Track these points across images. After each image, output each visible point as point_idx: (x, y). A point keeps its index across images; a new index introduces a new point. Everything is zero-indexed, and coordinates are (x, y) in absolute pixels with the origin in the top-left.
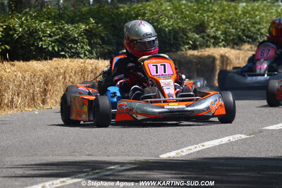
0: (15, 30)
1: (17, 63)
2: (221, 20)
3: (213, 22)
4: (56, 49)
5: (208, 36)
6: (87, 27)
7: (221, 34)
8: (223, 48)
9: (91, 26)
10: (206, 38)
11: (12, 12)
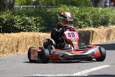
0: (4, 20)
4: (22, 28)
6: (35, 18)
8: (93, 28)
9: (37, 18)
11: (2, 12)
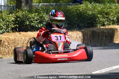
1: (22, 33)
2: (116, 12)
3: (112, 13)
5: (110, 20)
7: (116, 19)
8: (117, 26)
10: (109, 21)
11: (19, 9)
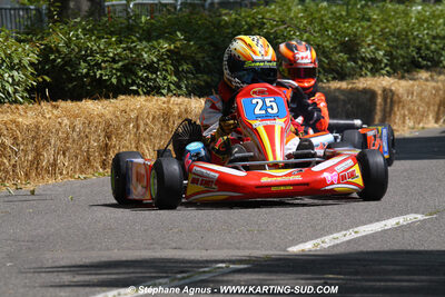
1: (62, 104)
2: (384, 34)
3: (371, 37)
4: (124, 82)
5: (363, 59)
6: (172, 46)
7: (384, 55)
8: (387, 78)
9: (178, 44)
11: (54, 23)
